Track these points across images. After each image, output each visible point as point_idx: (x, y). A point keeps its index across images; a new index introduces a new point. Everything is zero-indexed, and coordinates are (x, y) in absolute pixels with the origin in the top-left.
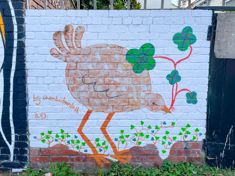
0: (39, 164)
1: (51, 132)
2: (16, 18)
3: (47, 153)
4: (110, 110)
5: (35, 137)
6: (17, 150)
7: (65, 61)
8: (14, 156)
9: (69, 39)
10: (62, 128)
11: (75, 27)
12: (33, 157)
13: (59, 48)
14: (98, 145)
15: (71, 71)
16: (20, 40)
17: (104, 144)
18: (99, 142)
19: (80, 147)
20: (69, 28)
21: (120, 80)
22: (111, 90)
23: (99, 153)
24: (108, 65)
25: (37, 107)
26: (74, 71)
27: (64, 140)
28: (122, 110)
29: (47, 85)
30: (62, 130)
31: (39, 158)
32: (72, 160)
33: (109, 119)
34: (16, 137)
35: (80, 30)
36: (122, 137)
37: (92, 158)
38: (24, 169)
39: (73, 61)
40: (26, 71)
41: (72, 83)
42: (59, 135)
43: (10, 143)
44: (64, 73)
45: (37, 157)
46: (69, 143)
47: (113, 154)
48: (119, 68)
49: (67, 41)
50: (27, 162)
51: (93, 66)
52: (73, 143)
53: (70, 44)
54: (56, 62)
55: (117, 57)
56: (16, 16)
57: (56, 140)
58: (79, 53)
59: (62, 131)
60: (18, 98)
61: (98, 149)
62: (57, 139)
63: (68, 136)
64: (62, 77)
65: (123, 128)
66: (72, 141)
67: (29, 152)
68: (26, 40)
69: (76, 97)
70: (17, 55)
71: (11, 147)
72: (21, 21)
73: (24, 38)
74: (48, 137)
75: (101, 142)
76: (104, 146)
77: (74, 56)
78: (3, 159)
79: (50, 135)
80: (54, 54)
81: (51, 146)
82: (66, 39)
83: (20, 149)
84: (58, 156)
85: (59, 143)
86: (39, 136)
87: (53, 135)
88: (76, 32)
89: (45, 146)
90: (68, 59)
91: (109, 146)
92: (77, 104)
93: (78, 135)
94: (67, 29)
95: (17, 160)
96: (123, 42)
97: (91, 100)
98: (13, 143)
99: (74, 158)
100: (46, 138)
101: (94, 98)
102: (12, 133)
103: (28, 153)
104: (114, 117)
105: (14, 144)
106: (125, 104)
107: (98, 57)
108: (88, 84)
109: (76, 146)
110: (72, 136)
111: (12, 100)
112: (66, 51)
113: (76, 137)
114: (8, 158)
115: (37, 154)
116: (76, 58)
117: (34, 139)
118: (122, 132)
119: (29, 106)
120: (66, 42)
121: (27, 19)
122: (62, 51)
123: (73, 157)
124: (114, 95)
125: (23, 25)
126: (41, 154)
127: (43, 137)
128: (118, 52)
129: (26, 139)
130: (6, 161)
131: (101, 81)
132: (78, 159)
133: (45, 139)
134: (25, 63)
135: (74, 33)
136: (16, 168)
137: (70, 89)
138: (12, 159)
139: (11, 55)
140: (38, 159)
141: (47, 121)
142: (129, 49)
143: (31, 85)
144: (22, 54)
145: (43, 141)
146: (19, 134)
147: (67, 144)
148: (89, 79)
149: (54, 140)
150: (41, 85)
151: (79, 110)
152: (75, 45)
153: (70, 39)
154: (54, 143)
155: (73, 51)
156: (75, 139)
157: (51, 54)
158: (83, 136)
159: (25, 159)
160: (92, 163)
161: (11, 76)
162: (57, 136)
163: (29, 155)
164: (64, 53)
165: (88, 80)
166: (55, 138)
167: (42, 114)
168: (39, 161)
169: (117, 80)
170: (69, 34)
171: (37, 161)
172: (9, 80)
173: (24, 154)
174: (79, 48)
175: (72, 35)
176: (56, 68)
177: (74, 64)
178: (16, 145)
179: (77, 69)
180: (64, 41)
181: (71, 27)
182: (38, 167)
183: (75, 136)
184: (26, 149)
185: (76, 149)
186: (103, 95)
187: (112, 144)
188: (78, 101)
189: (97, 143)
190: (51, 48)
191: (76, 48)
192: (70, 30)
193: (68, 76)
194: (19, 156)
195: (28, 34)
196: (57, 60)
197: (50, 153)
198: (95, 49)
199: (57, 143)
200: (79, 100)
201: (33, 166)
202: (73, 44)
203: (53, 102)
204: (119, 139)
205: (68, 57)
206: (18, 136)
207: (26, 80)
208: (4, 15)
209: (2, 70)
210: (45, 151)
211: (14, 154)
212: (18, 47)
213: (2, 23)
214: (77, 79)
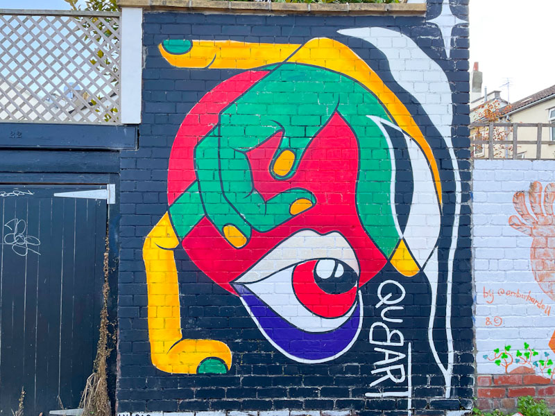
0: (490, 401)
1: (510, 347)
2: (460, 173)
3: (503, 382)
5: (485, 357)
6: (456, 378)
7: (530, 235)
8: (452, 389)
9: (535, 202)
10: (526, 341)
11: (544, 185)
12: (481, 390)
13: (522, 215)
15: (538, 250)
16: (465, 204)
19: (552, 371)
20: (536, 187)
25: (489, 306)
26: (543, 250)
27: (529, 360)
29: (503, 272)
30: (525, 344)
31: (491, 391)
32: (541, 392)
34: (456, 356)
35: (551, 190)
38: (466, 411)
39: (542, 235)
40: (472, 250)
42: (521, 352)
43: (446, 367)
44: (528, 252)
45: (488, 390)
46: (537, 365)
49: (534, 205)
50: (473, 398)
52: (543, 365)
53: (537, 210)
54: (517, 236)
56: (459, 169)
57: (517, 361)
58: (550, 222)
59: (526, 346)
60: (459, 293)
62: (518, 358)
63: (536, 354)
64: (525, 261)
66: (540, 361)
67: (476, 382)
68: (474, 203)
69: (546, 290)
70: (460, 225)
71: (448, 374)
72: (466, 177)
73: (471, 200)
74: (505, 356)
77: (543, 227)
78: (433, 395)
79: (507, 352)
80: (514, 224)
81: (509, 371)
82: (531, 203)
83: (461, 378)
84: (520, 387)
85: (521, 365)
86: (492, 355)
87: (513, 353)
88: (545, 191)
89: (499, 370)
90: (534, 231)
92: (548, 302)
94: (532, 186)
95: (455, 395)
98: (450, 367)
99: (543, 390)
100: (502, 358)
102: (449, 350)
103: (474, 383)
105: (452, 368)
109: (547, 369)
110: (541, 353)
111: (450, 295)
112: (532, 221)
113: (547, 354)
114: (441, 393)
115: (488, 385)
117: (483, 360)
119: (477, 306)
120: (532, 206)
121: (475, 174)
122: (526, 220)
123: (543, 387)
125: (470, 183)
126: (493, 385)
127: (497, 355)
129: (472, 359)
130: (437, 398)
132: (550, 392)
133: (500, 359)
134: (472, 238)
135: (543, 194)
136: (453, 410)
137: (537, 277)
138: (447, 395)
139: (451, 226)
140: (489, 394)
141: (503, 329)
143: (480, 272)
144: (467, 225)
145: (498, 362)
146: (460, 350)
147: (533, 366)
149: (514, 361)
150: (495, 272)
151: (551, 312)
152: (544, 211)
153: (537, 202)
154: (513, 367)
155: (541, 220)
156: (545, 359)
157: (510, 225)
159: (468, 393)
161: (449, 258)
162: (519, 354)
163: (476, 386)
164: (529, 223)
166: (515, 357)
167: (497, 318)
168: (490, 396)
170: (536, 195)
171: (487, 396)
172: (446, 264)
173: (466, 385)
174: (550, 215)
175: (540, 196)
176: (517, 246)
177: (543, 240)
178: (455, 370)
179: (547, 247)
180: (528, 204)
181: (538, 184)
182: (488, 407)
183: (545, 353)
184: (471, 376)
185: (547, 374)
188: (550, 297)
190: (509, 216)
191: (546, 215)
192: (538, 189)
193: (535, 258)
194: (459, 388)
195: (476, 194)
196: (518, 233)
197: (508, 382)
199: (519, 365)
200: (551, 295)
201: (481, 405)
202: (541, 210)
203: (513, 298)
205: (535, 228)
206: (458, 355)
207: (472, 264)
208: (441, 168)
209: (436, 250)
210: (500, 379)
211: (452, 385)
212: (461, 214)
213: (438, 178)
214: (547, 261)
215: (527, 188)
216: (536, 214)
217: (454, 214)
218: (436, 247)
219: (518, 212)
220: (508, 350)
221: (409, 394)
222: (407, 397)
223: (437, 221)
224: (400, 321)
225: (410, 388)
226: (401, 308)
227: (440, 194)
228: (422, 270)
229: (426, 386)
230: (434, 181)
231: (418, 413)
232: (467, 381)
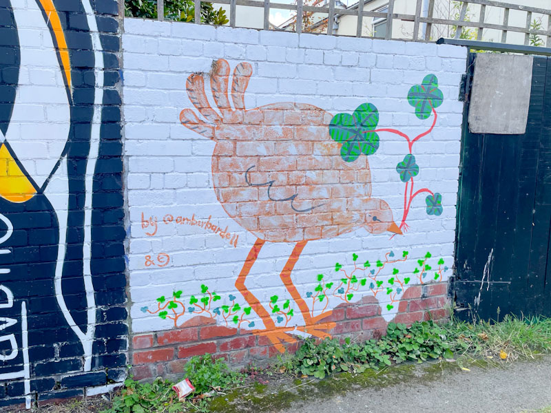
0: (152, 367)
1: (180, 292)
2: (101, 37)
3: (170, 340)
4: (299, 237)
5: (144, 309)
6: (101, 343)
7: (212, 138)
8: (93, 360)
9: (219, 90)
10: (204, 283)
11: (233, 64)
12: (138, 355)
13: (200, 109)
14: (276, 309)
15: (223, 160)
16: (111, 88)
17: (286, 306)
18: (277, 303)
19: (239, 318)
20: (221, 67)
21: (318, 175)
22: (301, 196)
23: (277, 325)
24: (296, 146)
25: (150, 240)
26: (230, 159)
27: (207, 307)
28: (321, 236)
29: (172, 191)
30: (203, 286)
31: (153, 354)
32: (224, 347)
33: (296, 254)
35: (242, 72)
36: (319, 289)
37: (263, 337)
38: (116, 385)
39: (228, 138)
40: (125, 161)
41: (226, 184)
42: (196, 297)
43: (84, 330)
44: (208, 163)
45: (148, 353)
46: (219, 313)
47: (303, 323)
48: (317, 152)
49: (217, 94)
50: (126, 367)
51: (267, 148)
52: (227, 311)
53: (222, 102)
54: (193, 140)
55: (313, 128)
56: (99, 31)
57: (191, 310)
58: (240, 120)
59: (204, 289)
60: (103, 223)
61: (274, 318)
62: (193, 306)
63: (217, 298)
64: (203, 173)
65: (321, 271)
66: (223, 307)
67: (130, 344)
68: (125, 88)
69: (233, 213)
70: (103, 122)
71: (87, 340)
72: (112, 45)
73: (120, 83)
74: (173, 305)
75: (280, 304)
76: (286, 311)
77: (230, 127)
78: (65, 371)
79: (177, 299)
80: (188, 122)
81: (179, 325)
82: (214, 90)
83: (108, 341)
84: (195, 344)
85: (197, 315)
86: (154, 306)
87: (185, 300)
88: (234, 75)
89: (166, 324)
90: (217, 132)
91: (296, 308)
92: (234, 229)
93: (238, 294)
94: (216, 66)
95: (99, 365)
96: (323, 99)
97: (263, 218)
98: (91, 329)
99: (227, 343)
100: (170, 308)
101: (268, 213)
102: (89, 306)
103: (128, 346)
104: (306, 249)
105: (94, 329)
106: (326, 223)
107: (278, 130)
108: (258, 186)
109: (232, 317)
110: (225, 296)
111: (90, 228)
112: (214, 117)
113: (232, 298)
114: (77, 366)
115: (148, 346)
116: (234, 132)
117: (142, 314)
118: (320, 277)
119: (131, 240)
120: (215, 96)
121: (126, 41)
122: (205, 116)
123: (227, 340)
124: (306, 205)
125: (118, 55)
126: (156, 345)
127: (162, 305)
128: (315, 119)
129: (123, 314)
130: (71, 373)
131: (282, 178)
132: (236, 345)
133: (166, 309)
134: (123, 141)
135: (231, 78)
136: (98, 385)
137: (221, 197)
138: (87, 367)
139: (88, 123)
140: (150, 357)
141: (172, 269)
142: (335, 113)
143: (136, 192)
144: (114, 122)
145: (163, 314)
146: (106, 305)
147: (214, 314)
148: (258, 174)
149: (187, 310)
150: (160, 192)
151: (239, 243)
152: (232, 104)
153: (222, 90)
154: (188, 316)
155: (228, 116)
156: (230, 303)
157: (182, 123)
158: (247, 295)
159: (120, 360)
160: (263, 349)
161: (87, 173)
162: (193, 301)
163: (130, 349)
164: (210, 121)
165: (258, 178)
166: (188, 305)
167: (161, 256)
168: (152, 360)
169: (312, 175)
170: (221, 79)
171: (146, 360)
172: (83, 182)
173: (117, 350)
174: (241, 109)
175: (226, 81)
176: (192, 154)
177: (230, 145)
178: (99, 332)
179: (235, 154)
180: (209, 93)
181: (224, 64)
182: (150, 375)
183: (230, 296)
184: (123, 337)
185: (233, 323)
186: (286, 206)
187: (302, 305)
188: (237, 222)
189: (273, 305)
190: (181, 109)
191: (234, 110)
192: (223, 71)
193: (218, 170)
194: (106, 356)
195: (130, 74)
196: (194, 135)
197: (177, 339)
198: (271, 114)
199: (193, 315)
200: (239, 220)
201: (138, 373)
202: (228, 102)
203: (186, 226)
204: (314, 293)
205: (218, 128)
206: (102, 312)
207: (125, 181)
208: (68, 28)
209: (65, 160)
210: (167, 336)
212: (104, 104)
214: (236, 175)
215: (207, 68)
216: (220, 107)
217: (92, 104)
218: (63, 155)
219: (194, 103)
220: (179, 297)
222: (23, 378)
224: (6, 271)
225: (27, 365)
227: (68, 71)
228: (40, 191)
229: (53, 360)
230: (57, 49)
231: (42, 397)
232: (118, 344)
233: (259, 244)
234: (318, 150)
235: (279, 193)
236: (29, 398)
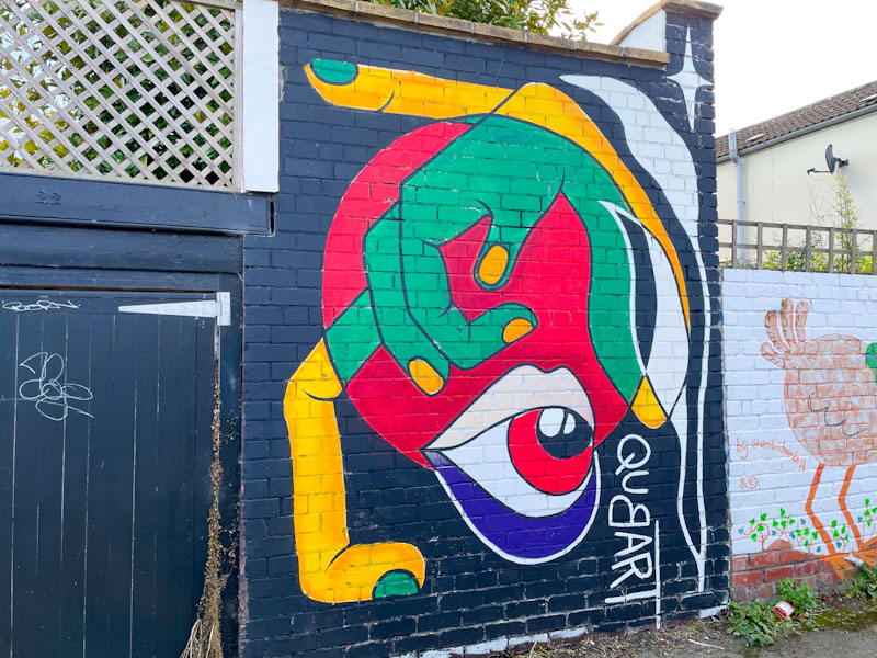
0: (747, 590)
1: (765, 515)
2: (708, 285)
3: (760, 563)
4: (849, 462)
5: (741, 531)
6: (710, 563)
7: (783, 368)
8: (705, 580)
9: (787, 326)
10: (781, 505)
11: (795, 302)
12: (737, 576)
13: (774, 342)
14: (836, 534)
15: (791, 387)
16: (715, 327)
17: (843, 530)
18: (837, 528)
19: (809, 543)
20: (787, 305)
21: (860, 400)
22: (849, 422)
23: (837, 550)
24: (843, 374)
25: (743, 463)
26: (796, 386)
27: (785, 530)
28: (866, 460)
29: (757, 417)
30: (781, 510)
31: (748, 576)
32: (799, 572)
33: (848, 478)
34: (709, 533)
35: (802, 309)
36: (867, 514)
37: (827, 563)
38: (722, 607)
39: (794, 368)
40: (724, 390)
41: (794, 410)
42: (777, 521)
43: (699, 550)
44: (782, 389)
45: (743, 576)
46: (794, 537)
47: (856, 549)
48: (858, 379)
49: (785, 329)
50: (728, 589)
51: (822, 376)
52: (800, 535)
53: (789, 336)
54: (770, 370)
55: (854, 357)
56: (707, 280)
57: (774, 533)
58: (802, 351)
59: (783, 512)
60: (710, 447)
61: (834, 543)
62: (775, 529)
63: (792, 521)
64: (778, 400)
65: (868, 496)
66: (797, 531)
67: (731, 566)
68: (724, 327)
69: (800, 438)
70: (710, 356)
71: (700, 559)
72: (716, 291)
73: (721, 322)
74: (761, 528)
75: (839, 528)
76: (844, 536)
77: (796, 357)
78: (685, 591)
79: (763, 522)
80: (767, 354)
81: (765, 548)
82: (783, 326)
83: (716, 562)
84: (778, 568)
85: (778, 538)
86: (747, 527)
88: (796, 312)
89: (756, 547)
90: (787, 362)
91: (851, 534)
92: (805, 456)
93: (807, 518)
94: (784, 304)
95: (710, 587)
96: (859, 330)
97: (822, 443)
98: (703, 549)
99: (800, 569)
100: (758, 530)
101: (826, 438)
102: (702, 527)
103: (729, 567)
104: (856, 474)
105: (705, 550)
106: (869, 447)
107: (829, 358)
108: (817, 411)
109: (804, 541)
110: (797, 519)
112: (784, 349)
113: (803, 522)
114: (694, 586)
115: (744, 568)
116: (797, 361)
117: (739, 535)
118: (867, 502)
119: (730, 463)
120: (784, 331)
121: (725, 287)
122: (778, 348)
123: (801, 565)
124: (853, 430)
125: (719, 299)
126: (749, 568)
127: (753, 528)
128: (855, 349)
129: (726, 536)
130: (689, 594)
131: (834, 404)
132: (808, 570)
133: (756, 532)
134: (723, 372)
135: (794, 314)
136: (707, 607)
137: (791, 423)
138: (701, 588)
139: (700, 357)
140: (745, 580)
141: (759, 492)
142: (869, 343)
143: (732, 418)
144: (718, 356)
145: (754, 537)
146: (714, 526)
147: (790, 538)
148: (817, 401)
149: (770, 533)
150: (748, 418)
151: (806, 467)
152: (796, 337)
153: (789, 325)
154: (770, 540)
155: (794, 348)
156: (802, 527)
158: (814, 519)
159: (724, 582)
160: (827, 575)
161: (700, 401)
162: (775, 524)
164: (781, 352)
165: (817, 405)
166: (771, 529)
167: (752, 479)
168: (746, 584)
169: (856, 401)
170: (788, 316)
171: (743, 583)
173: (721, 572)
174: (803, 341)
175: (791, 317)
176: (770, 382)
177: (795, 374)
178: (709, 554)
179: (799, 383)
180: (780, 328)
181: (789, 302)
182: (745, 599)
183: (802, 520)
184: (726, 558)
185: (805, 547)
186: (838, 430)
188: (804, 446)
189: (834, 530)
191: (798, 342)
192: (789, 308)
193: (788, 397)
194: (714, 577)
195: (727, 314)
196: (771, 365)
197: (763, 562)
198: (823, 345)
199: (775, 538)
200: (805, 444)
202: (793, 335)
203: (768, 450)
204: (864, 518)
205: (787, 359)
206: (712, 532)
207: (724, 408)
208: (687, 279)
209: (685, 390)
210: (757, 559)
211: (706, 574)
212: (711, 340)
213: (684, 292)
214: (801, 402)
215: (778, 308)
216: (788, 340)
217: (703, 341)
218: (684, 385)
219: (770, 337)
220: (764, 520)
221: (656, 592)
222: (654, 597)
223: (684, 351)
224: (645, 491)
225: (658, 584)
226: (646, 473)
227: (688, 314)
228: (669, 417)
229: (676, 579)
230: (680, 296)
231: (668, 618)
232: (722, 566)
233: (821, 468)
234: (859, 377)
235: (833, 419)
236: (658, 618)
